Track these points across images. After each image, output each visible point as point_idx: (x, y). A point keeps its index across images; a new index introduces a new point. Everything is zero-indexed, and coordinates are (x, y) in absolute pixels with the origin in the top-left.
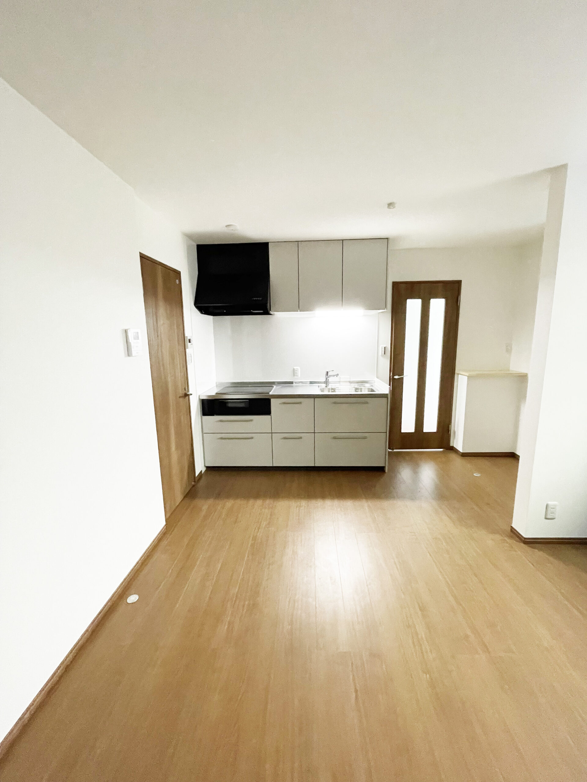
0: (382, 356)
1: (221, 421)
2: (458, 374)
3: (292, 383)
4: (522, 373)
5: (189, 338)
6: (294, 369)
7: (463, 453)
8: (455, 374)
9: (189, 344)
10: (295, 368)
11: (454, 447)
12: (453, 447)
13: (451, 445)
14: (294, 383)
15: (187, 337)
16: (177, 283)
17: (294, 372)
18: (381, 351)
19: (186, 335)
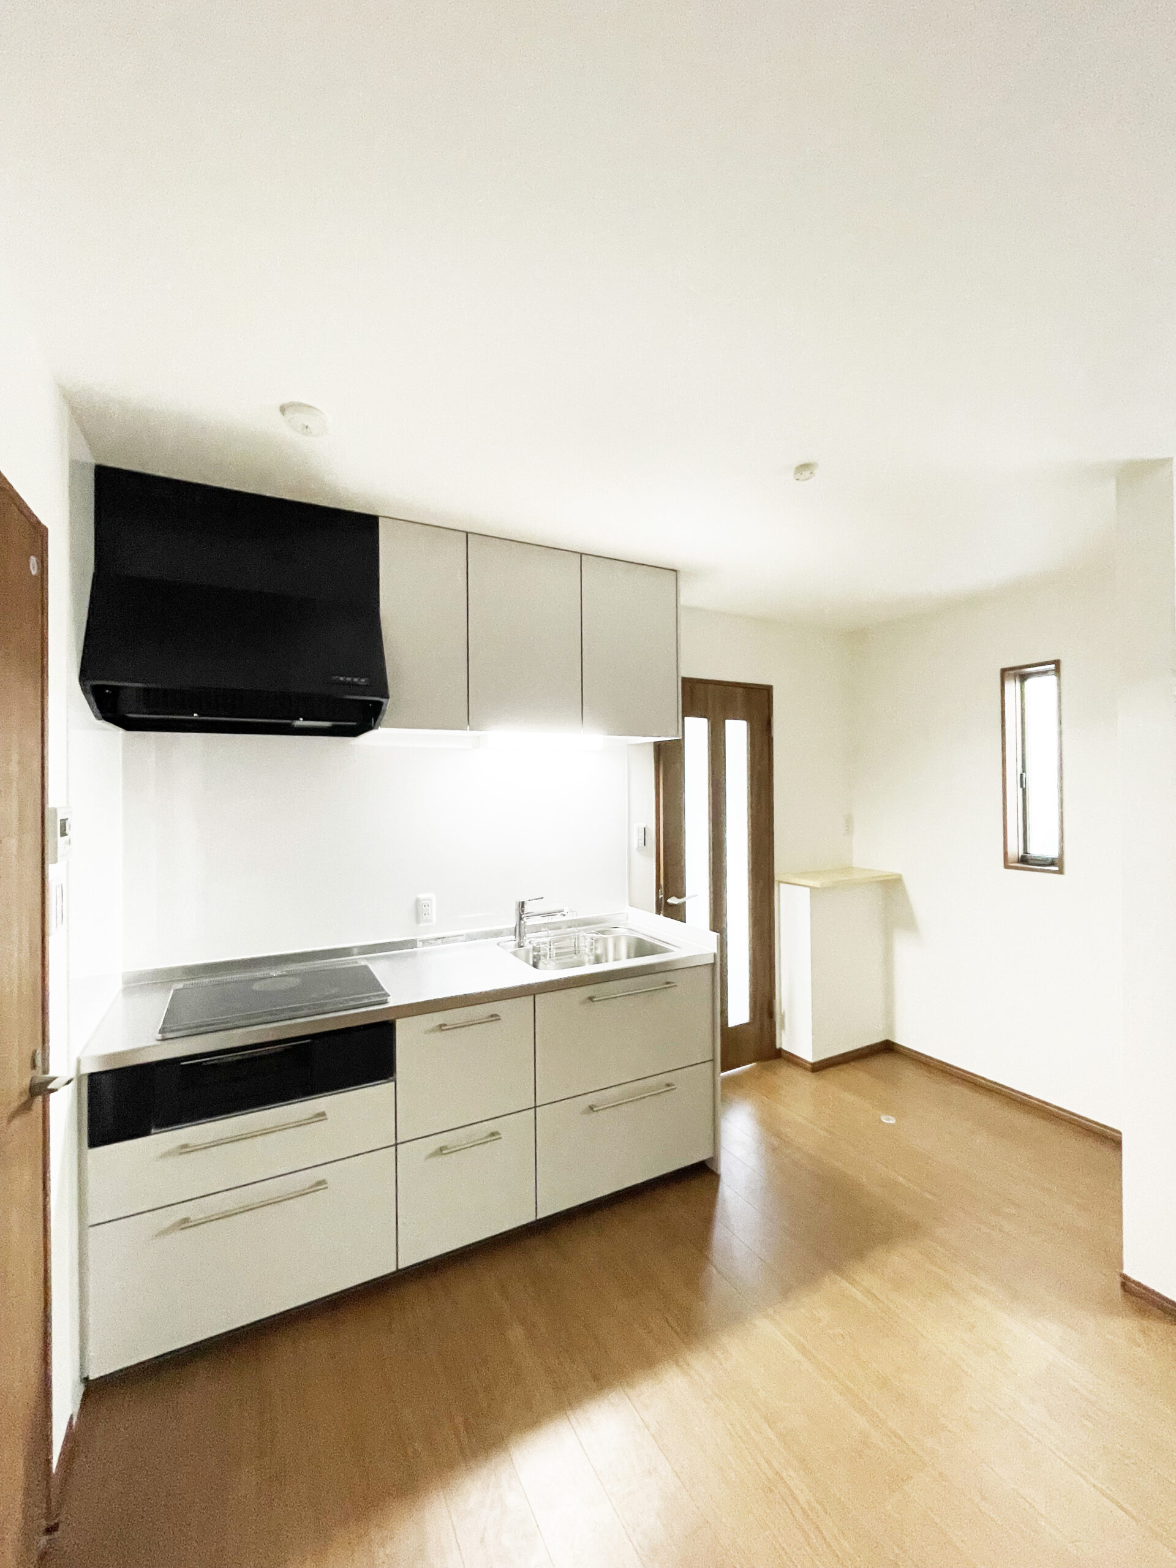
0: (638, 848)
1: (185, 1149)
2: (779, 882)
3: (411, 944)
4: (893, 875)
5: (60, 817)
6: (418, 901)
7: (813, 1064)
8: (773, 882)
9: (61, 841)
10: (421, 896)
11: (783, 1050)
12: (780, 1050)
13: (778, 1046)
14: (419, 944)
15: (55, 811)
16: (34, 572)
17: (419, 911)
18: (637, 839)
19: (52, 802)
